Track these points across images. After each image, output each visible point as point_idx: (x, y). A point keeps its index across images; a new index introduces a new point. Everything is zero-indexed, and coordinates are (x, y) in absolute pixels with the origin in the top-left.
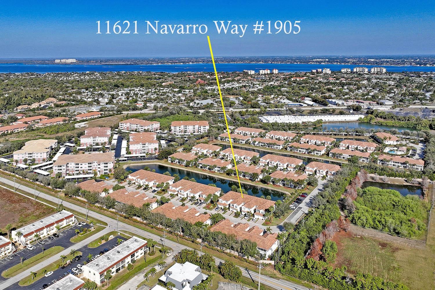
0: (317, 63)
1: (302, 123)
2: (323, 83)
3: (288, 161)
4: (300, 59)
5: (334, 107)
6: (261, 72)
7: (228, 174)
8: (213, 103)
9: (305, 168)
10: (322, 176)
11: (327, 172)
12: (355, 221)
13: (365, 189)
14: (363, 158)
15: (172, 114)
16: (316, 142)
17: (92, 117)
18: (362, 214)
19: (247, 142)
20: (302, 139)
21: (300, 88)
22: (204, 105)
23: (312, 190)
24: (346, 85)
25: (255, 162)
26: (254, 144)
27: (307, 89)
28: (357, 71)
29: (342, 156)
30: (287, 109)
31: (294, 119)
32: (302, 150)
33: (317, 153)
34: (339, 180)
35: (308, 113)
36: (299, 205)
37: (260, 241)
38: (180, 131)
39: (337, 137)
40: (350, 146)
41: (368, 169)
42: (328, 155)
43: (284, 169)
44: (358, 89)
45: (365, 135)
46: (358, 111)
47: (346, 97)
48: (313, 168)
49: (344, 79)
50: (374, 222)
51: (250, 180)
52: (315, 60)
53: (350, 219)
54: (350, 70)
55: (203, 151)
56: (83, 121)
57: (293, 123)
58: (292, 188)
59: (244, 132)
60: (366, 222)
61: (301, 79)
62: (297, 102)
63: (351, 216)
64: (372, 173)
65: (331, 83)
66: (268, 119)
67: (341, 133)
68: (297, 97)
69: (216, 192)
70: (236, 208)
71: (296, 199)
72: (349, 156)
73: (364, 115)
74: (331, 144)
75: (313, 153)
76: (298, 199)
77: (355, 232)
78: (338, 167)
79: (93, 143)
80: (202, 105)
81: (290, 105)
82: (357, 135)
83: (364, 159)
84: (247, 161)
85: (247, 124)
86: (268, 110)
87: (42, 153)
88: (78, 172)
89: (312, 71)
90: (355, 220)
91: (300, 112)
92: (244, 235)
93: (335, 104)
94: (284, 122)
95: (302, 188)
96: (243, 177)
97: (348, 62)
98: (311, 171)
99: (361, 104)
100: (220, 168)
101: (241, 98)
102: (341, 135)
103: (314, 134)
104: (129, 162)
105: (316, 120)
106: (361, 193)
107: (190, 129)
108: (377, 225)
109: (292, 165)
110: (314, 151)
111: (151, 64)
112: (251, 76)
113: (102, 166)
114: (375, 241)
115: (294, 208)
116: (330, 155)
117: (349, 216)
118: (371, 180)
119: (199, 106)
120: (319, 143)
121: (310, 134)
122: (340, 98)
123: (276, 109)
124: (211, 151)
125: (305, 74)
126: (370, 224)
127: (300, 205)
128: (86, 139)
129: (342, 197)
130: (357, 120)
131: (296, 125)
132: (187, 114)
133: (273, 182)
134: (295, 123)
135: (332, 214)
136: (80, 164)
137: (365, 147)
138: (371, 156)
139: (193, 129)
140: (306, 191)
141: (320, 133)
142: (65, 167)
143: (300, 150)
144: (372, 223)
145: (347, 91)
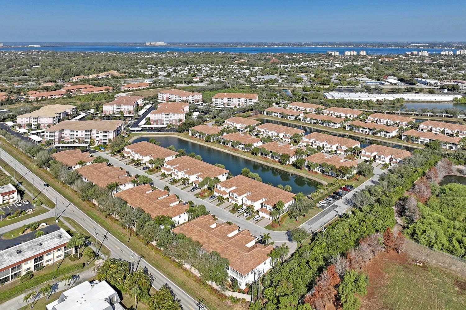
0: (414, 47)
1: (376, 101)
2: (415, 64)
3: (339, 142)
4: (396, 45)
5: (424, 86)
6: (346, 53)
7: (254, 153)
8: (278, 78)
9: (360, 152)
10: (383, 163)
11: (391, 160)
12: (417, 236)
13: (445, 187)
14: (450, 143)
15: (226, 87)
16: (387, 122)
17: (139, 88)
18: (429, 226)
19: (297, 118)
20: (369, 117)
21: (386, 68)
22: (265, 80)
23: (362, 182)
24: (444, 66)
25: (296, 140)
26: (305, 121)
27: (394, 69)
28: (462, 54)
29: (419, 140)
30: (363, 86)
31: (367, 96)
32: (365, 130)
33: (385, 135)
34: (403, 170)
35: (389, 91)
36: (334, 202)
37: (238, 257)
38: (223, 103)
39: (419, 117)
40: (434, 129)
41: (454, 158)
42: (400, 137)
43: (332, 151)
44: (459, 70)
45: (459, 117)
46: (453, 91)
47: (441, 77)
48: (371, 152)
49: (443, 61)
50: (451, 241)
51: (279, 162)
52: (413, 45)
53: (410, 231)
54: (452, 53)
55: (236, 125)
56: (128, 91)
57: (364, 100)
58: (333, 177)
59: (297, 107)
60: (436, 239)
61: (391, 60)
62: (379, 80)
63: (411, 227)
64: (460, 164)
65: (426, 64)
66: (334, 95)
67: (425, 113)
68: (379, 76)
69: (220, 174)
70: (236, 199)
71: (334, 193)
72: (430, 140)
73: (461, 95)
74: (408, 125)
75: (379, 134)
76: (336, 193)
77: (413, 255)
78: (407, 154)
79: (117, 111)
80: (264, 80)
81: (369, 83)
82: (447, 116)
83: (451, 146)
84: (286, 140)
85: (306, 100)
86: (340, 87)
87: (48, 118)
88: (72, 140)
89: (406, 53)
90: (417, 234)
91: (379, 90)
92: (217, 245)
93: (425, 83)
94: (352, 99)
95: (348, 178)
96: (271, 158)
97: (453, 47)
98: (368, 156)
99: (460, 84)
100: (244, 145)
101: (313, 76)
102: (425, 115)
103: (389, 113)
104: (143, 132)
105: (395, 98)
106: (438, 191)
107: (235, 101)
108: (454, 246)
109: (343, 147)
110: (381, 131)
111: (235, 46)
112: (334, 57)
113: (101, 135)
114: (448, 275)
115: (326, 205)
116: (403, 137)
117: (408, 228)
118: (458, 174)
119: (260, 81)
120: (392, 123)
121: (383, 112)
122: (433, 78)
123: (350, 87)
124: (244, 126)
125: (398, 56)
126: (443, 245)
127: (337, 203)
128: (109, 106)
129: (406, 194)
130: (452, 101)
131: (368, 103)
132: (243, 88)
133: (309, 167)
134: (367, 101)
135: (378, 221)
136: (75, 132)
137: (456, 131)
138: (462, 141)
139: (237, 102)
140: (353, 183)
141: (396, 112)
142: (57, 134)
143: (363, 130)
144: (447, 243)
145: (444, 71)
